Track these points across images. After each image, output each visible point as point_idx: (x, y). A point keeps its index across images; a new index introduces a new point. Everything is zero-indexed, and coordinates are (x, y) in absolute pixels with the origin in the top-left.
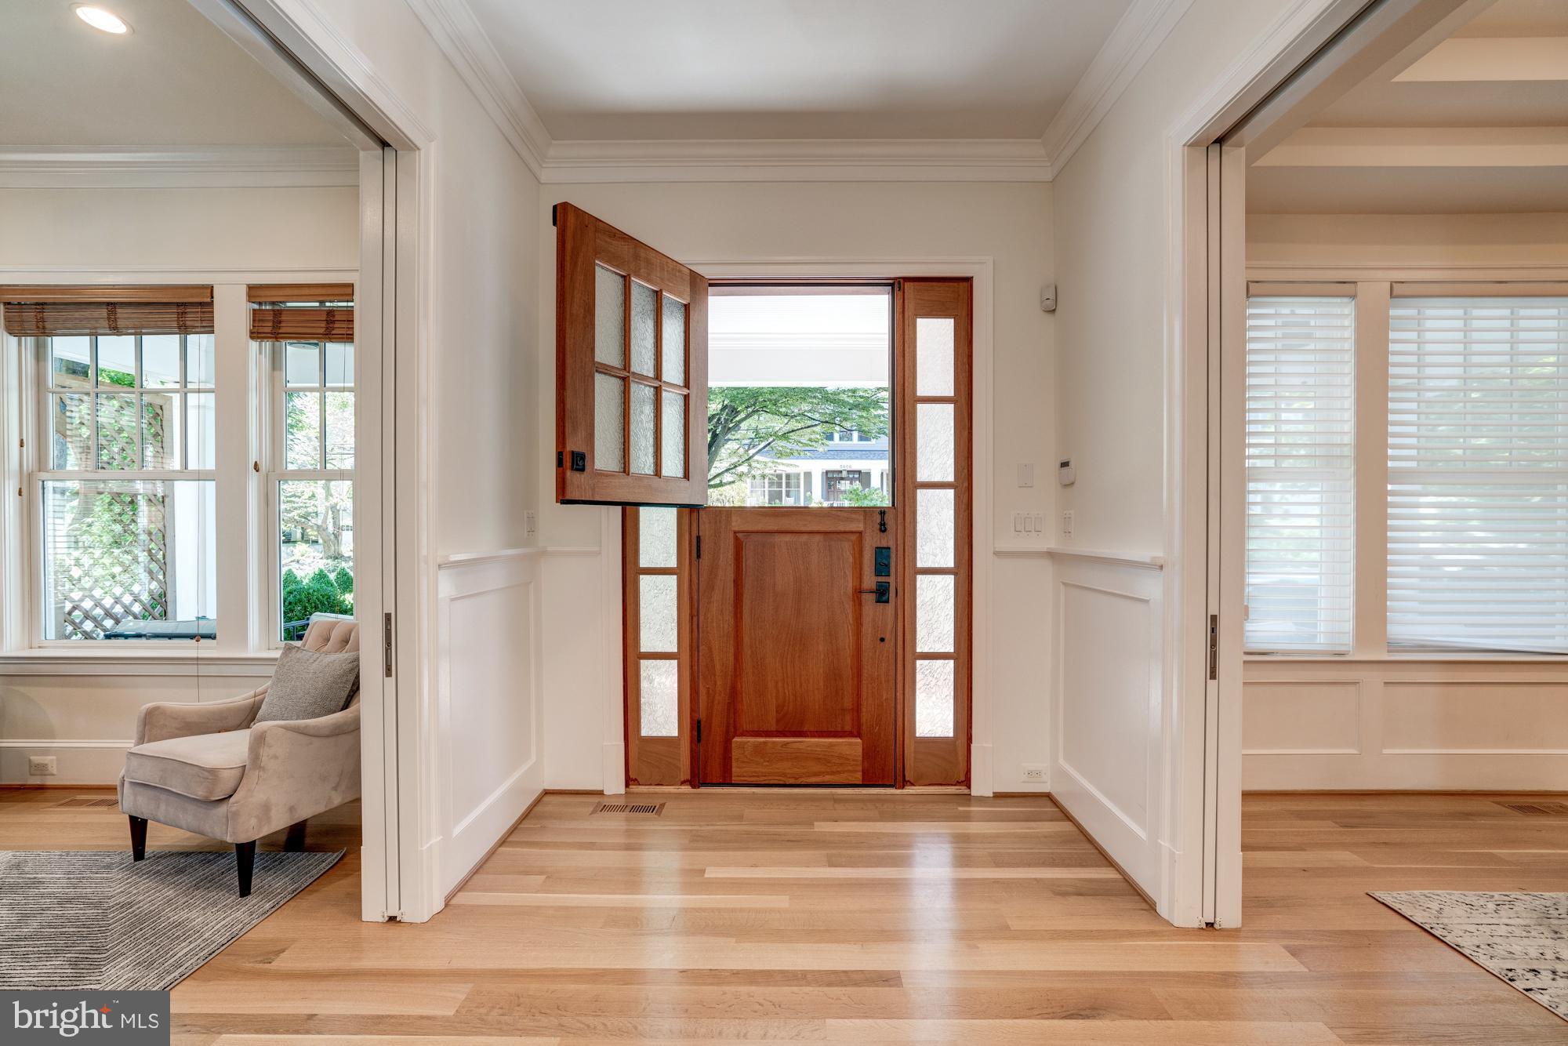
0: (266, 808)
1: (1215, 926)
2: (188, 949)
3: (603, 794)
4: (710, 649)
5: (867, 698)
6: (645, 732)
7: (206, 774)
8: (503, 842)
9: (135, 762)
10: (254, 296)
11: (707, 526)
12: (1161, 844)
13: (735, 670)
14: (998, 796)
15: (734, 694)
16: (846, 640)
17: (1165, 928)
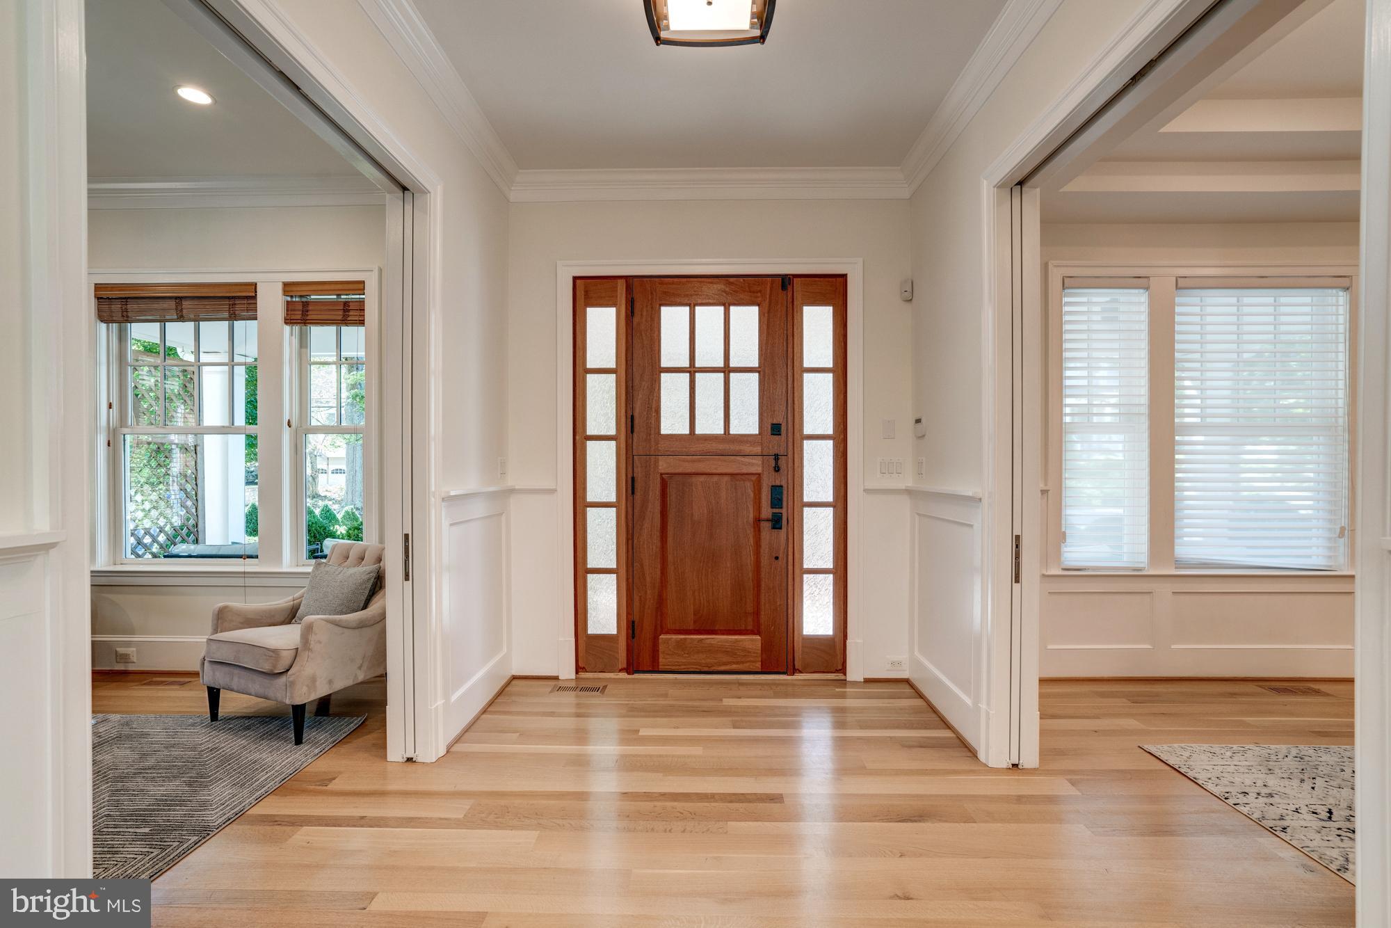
0: (313, 680)
1: (1019, 767)
2: (266, 776)
3: (558, 679)
4: (642, 566)
5: (765, 604)
6: (592, 630)
7: (272, 653)
8: (484, 711)
9: (214, 646)
10: (288, 291)
11: (639, 469)
12: (980, 707)
13: (662, 583)
14: (867, 681)
15: (661, 601)
16: (749, 559)
17: (981, 768)
